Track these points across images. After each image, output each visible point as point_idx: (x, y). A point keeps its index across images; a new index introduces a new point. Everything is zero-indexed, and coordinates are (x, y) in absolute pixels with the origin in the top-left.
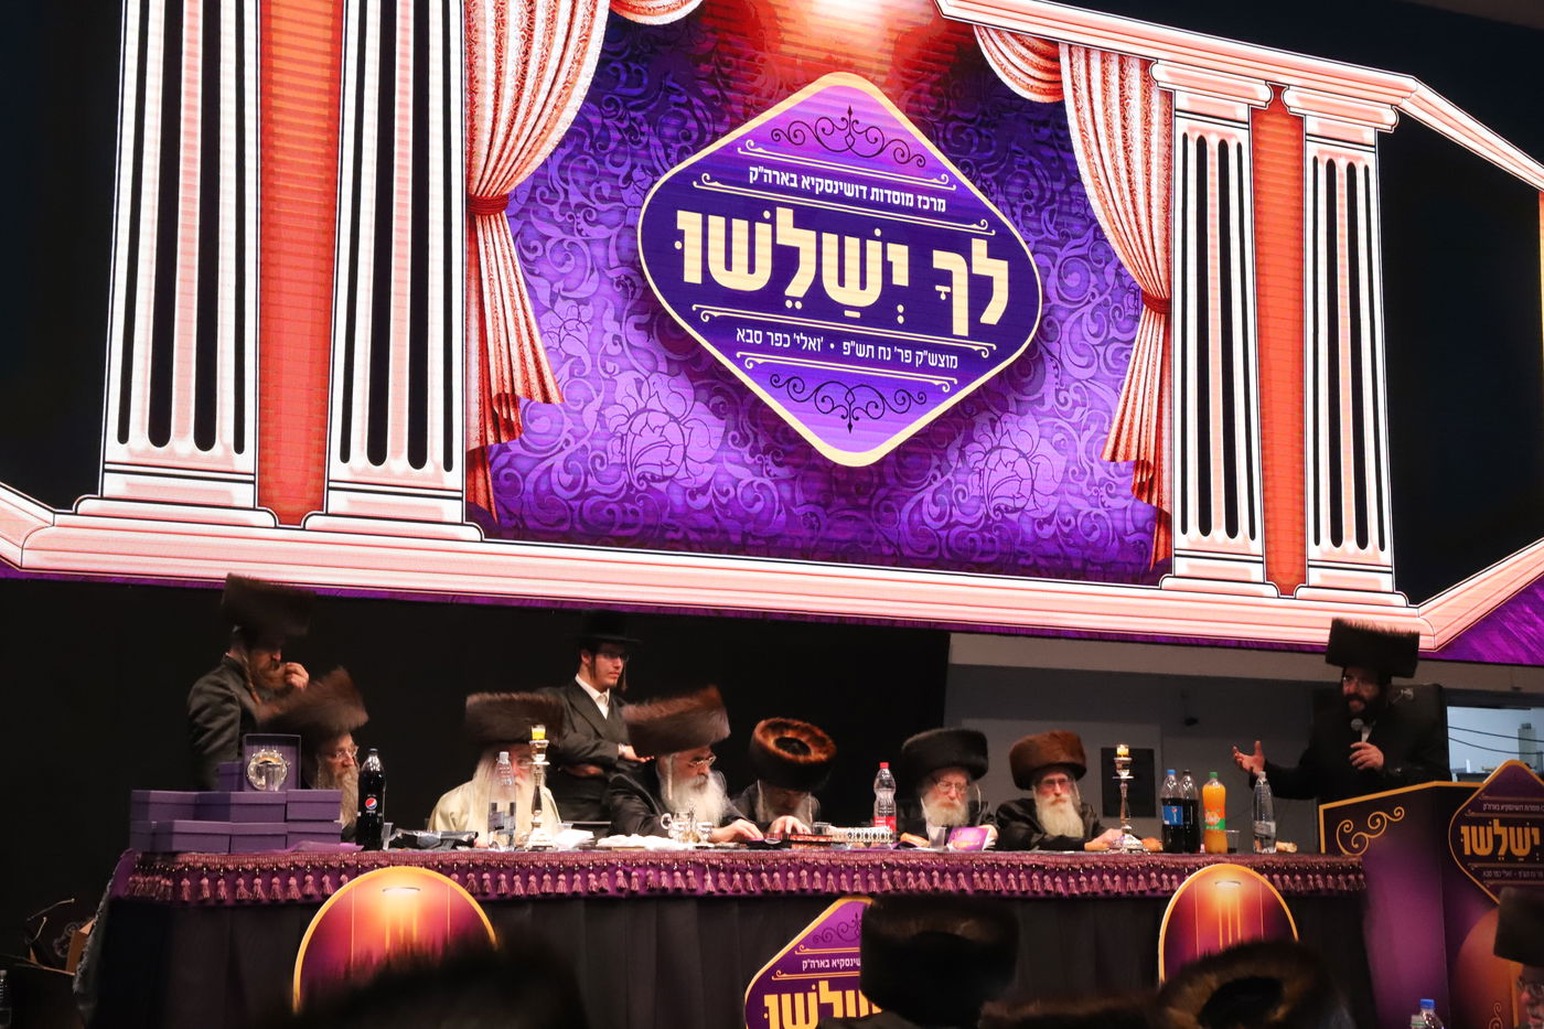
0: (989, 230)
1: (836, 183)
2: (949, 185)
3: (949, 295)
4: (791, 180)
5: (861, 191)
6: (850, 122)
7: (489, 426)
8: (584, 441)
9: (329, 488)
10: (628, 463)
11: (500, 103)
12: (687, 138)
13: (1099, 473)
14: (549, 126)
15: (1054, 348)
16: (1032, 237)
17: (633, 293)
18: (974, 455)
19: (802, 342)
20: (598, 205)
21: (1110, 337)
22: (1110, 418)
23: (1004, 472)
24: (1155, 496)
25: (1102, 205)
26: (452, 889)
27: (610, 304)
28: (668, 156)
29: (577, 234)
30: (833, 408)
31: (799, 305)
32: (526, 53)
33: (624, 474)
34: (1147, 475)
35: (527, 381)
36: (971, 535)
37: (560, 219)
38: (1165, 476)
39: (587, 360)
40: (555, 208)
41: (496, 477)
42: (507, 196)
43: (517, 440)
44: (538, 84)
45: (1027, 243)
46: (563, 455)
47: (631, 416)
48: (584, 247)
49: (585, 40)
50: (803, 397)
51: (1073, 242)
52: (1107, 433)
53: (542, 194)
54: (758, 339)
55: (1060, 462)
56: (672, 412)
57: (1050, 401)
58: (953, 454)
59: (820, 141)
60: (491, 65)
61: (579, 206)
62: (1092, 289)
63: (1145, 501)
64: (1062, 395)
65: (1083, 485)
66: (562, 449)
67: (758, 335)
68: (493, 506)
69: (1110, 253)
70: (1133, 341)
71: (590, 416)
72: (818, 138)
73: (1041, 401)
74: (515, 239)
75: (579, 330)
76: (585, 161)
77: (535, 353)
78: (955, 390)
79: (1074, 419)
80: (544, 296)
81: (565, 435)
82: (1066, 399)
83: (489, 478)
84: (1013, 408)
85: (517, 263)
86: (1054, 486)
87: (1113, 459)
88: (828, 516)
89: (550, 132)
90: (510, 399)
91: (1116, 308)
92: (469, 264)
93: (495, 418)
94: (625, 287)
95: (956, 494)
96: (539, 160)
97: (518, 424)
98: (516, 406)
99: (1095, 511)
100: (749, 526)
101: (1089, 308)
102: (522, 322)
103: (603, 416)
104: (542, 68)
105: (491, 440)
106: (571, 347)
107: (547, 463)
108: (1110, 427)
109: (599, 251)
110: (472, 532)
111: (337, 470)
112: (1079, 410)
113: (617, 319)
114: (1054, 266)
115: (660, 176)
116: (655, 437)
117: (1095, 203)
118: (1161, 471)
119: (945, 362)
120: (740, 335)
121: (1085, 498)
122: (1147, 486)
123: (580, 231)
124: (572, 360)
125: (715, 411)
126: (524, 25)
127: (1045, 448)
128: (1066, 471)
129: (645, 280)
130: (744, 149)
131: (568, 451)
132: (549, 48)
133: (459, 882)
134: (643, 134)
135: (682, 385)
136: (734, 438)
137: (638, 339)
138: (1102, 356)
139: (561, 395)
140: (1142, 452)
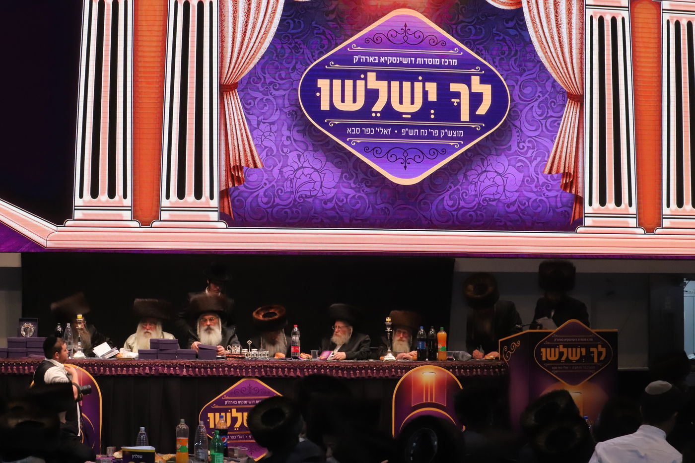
0: (480, 71)
1: (398, 58)
2: (459, 53)
3: (459, 104)
4: (375, 59)
5: (411, 61)
6: (406, 29)
7: (229, 180)
8: (273, 183)
9: (161, 210)
10: (294, 191)
11: (234, 44)
12: (322, 47)
13: (542, 180)
14: (256, 51)
15: (517, 123)
16: (505, 73)
17: (296, 118)
18: (472, 175)
19: (381, 131)
20: (280, 82)
21: (549, 115)
22: (549, 152)
23: (488, 183)
24: (574, 189)
25: (544, 54)
26: (83, 372)
27: (285, 124)
28: (313, 56)
29: (269, 95)
30: (396, 160)
31: (379, 115)
32: (247, 22)
33: (292, 196)
34: (569, 179)
35: (246, 160)
36: (470, 213)
37: (261, 89)
38: (580, 180)
39: (275, 149)
40: (259, 85)
41: (233, 201)
42: (237, 83)
43: (242, 185)
44: (252, 34)
45: (502, 75)
46: (264, 189)
47: (295, 171)
48: (273, 100)
49: (274, 12)
50: (381, 155)
51: (527, 73)
52: (546, 161)
53: (254, 79)
54: (358, 132)
55: (520, 176)
56: (314, 166)
57: (514, 148)
58: (460, 177)
59: (390, 41)
60: (231, 30)
61: (271, 83)
62: (538, 94)
63: (568, 191)
64: (521, 145)
65: (533, 186)
66: (263, 187)
67: (358, 130)
68: (232, 213)
69: (549, 76)
70: (562, 116)
71: (276, 171)
72: (389, 40)
73: (509, 149)
74: (241, 100)
75: (270, 136)
76: (274, 63)
77: (250, 147)
78: (461, 146)
79: (529, 155)
80: (254, 123)
81: (264, 181)
82: (523, 146)
83: (230, 201)
84: (493, 152)
85: (242, 110)
86: (516, 188)
87: (550, 172)
88: (394, 208)
89: (257, 53)
90: (239, 168)
91: (553, 102)
92: (220, 114)
93: (232, 176)
94: (292, 115)
95: (462, 195)
96: (252, 66)
97: (243, 178)
98: (242, 171)
99: (540, 198)
100: (354, 215)
101: (536, 104)
102: (244, 135)
103: (282, 172)
104: (254, 27)
105: (230, 186)
106: (267, 143)
107: (256, 194)
108: (548, 157)
109: (280, 101)
110: (223, 225)
111: (165, 203)
112: (531, 151)
113: (289, 129)
114: (517, 84)
115: (309, 65)
116: (307, 179)
117: (540, 54)
118: (577, 178)
119: (457, 134)
120: (349, 130)
121: (534, 192)
122: (569, 184)
123: (271, 94)
124: (267, 149)
125: (336, 165)
126: (246, 11)
127: (512, 170)
128: (523, 181)
129: (302, 111)
130: (351, 49)
131: (266, 188)
132: (258, 19)
133: (86, 369)
134: (301, 48)
135: (320, 155)
136: (346, 176)
137: (299, 137)
138: (544, 125)
139: (262, 164)
140: (567, 168)
